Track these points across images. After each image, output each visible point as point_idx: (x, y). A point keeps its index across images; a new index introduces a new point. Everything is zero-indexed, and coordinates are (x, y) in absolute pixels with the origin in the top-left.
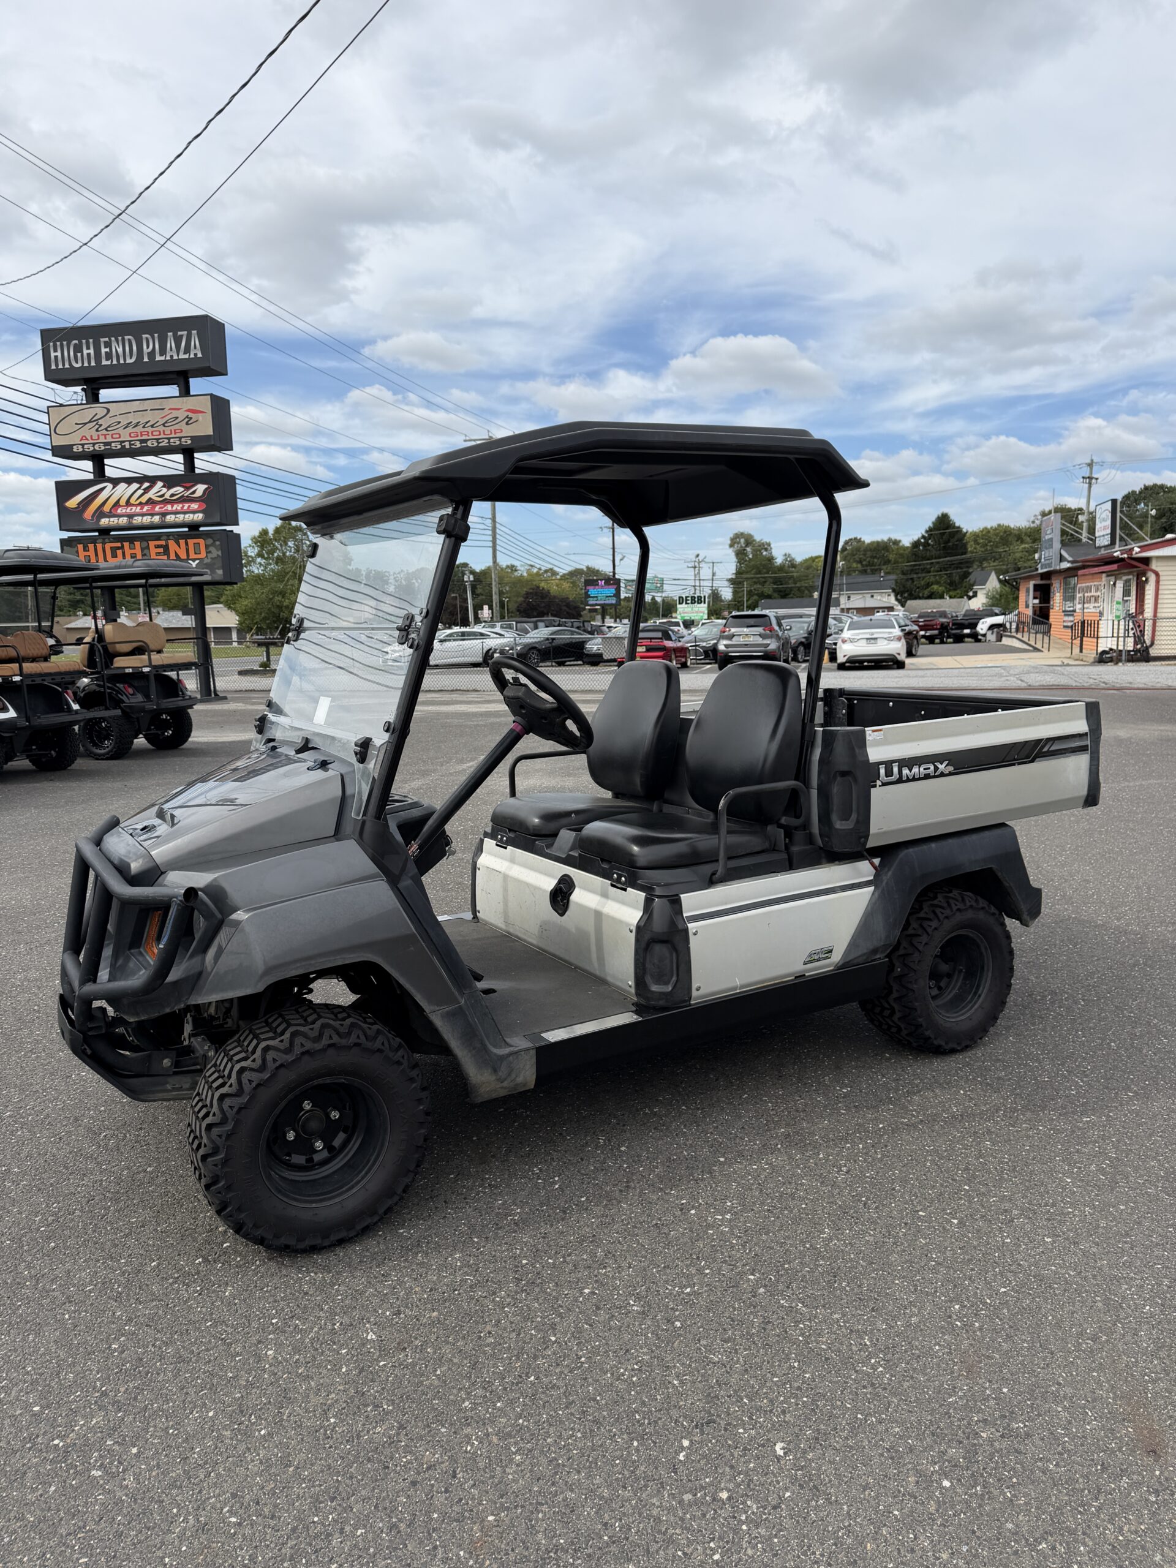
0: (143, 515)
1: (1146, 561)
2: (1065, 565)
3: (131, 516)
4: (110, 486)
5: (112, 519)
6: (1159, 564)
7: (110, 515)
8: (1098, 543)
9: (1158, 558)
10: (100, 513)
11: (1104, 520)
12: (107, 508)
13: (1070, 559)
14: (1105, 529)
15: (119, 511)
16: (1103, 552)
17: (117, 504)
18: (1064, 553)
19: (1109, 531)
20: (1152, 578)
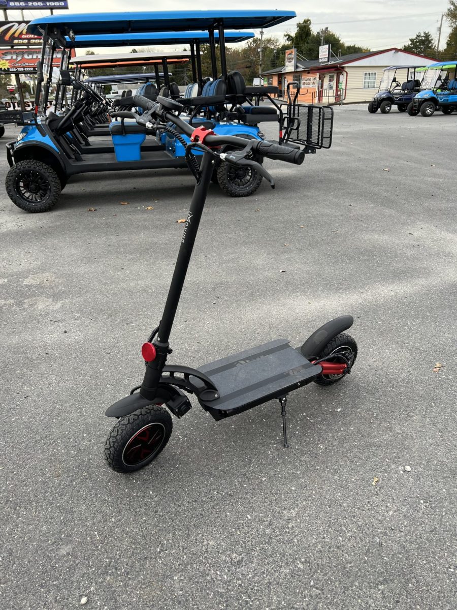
0: (35, 39)
1: (343, 68)
2: (299, 70)
3: (29, 39)
4: (17, 24)
5: (19, 41)
6: (349, 69)
7: (19, 38)
8: (320, 61)
9: (348, 67)
10: (13, 37)
11: (324, 52)
12: (16, 35)
13: (303, 67)
14: (324, 55)
15: (23, 37)
16: (321, 65)
17: (21, 33)
18: (299, 65)
19: (327, 56)
20: (345, 74)
